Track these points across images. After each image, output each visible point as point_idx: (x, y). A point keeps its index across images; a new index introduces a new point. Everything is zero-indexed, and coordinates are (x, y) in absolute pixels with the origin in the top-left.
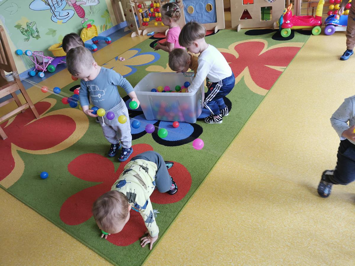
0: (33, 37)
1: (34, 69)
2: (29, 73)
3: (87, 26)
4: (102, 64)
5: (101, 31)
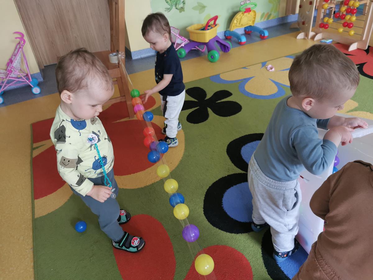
0: (177, 8)
3: (245, 10)
4: (242, 67)
5: (261, 20)
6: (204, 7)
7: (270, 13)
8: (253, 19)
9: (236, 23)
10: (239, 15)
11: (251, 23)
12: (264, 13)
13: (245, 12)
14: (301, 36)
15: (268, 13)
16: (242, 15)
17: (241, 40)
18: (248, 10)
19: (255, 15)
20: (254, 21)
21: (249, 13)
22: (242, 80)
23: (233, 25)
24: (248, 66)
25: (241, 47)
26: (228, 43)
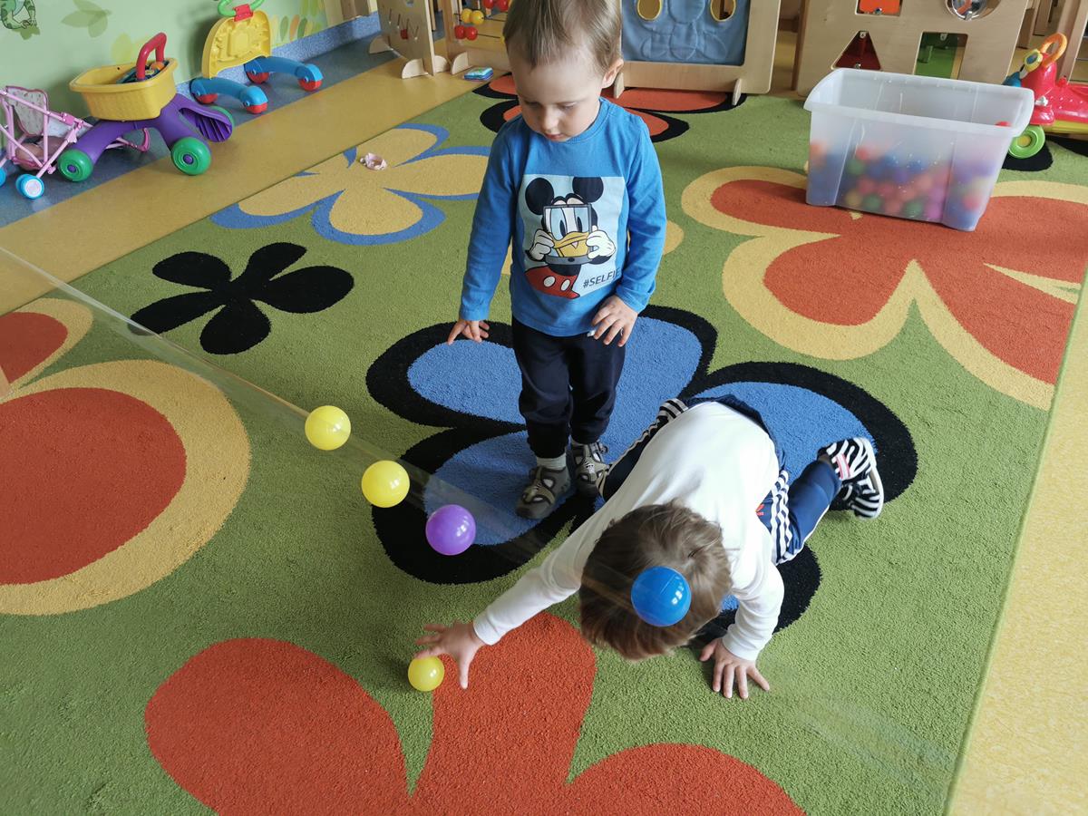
0: (9, 26)
3: (234, 13)
4: (292, 172)
5: (282, 39)
6: (101, 14)
7: (301, 18)
8: (266, 39)
9: (220, 54)
10: (221, 28)
11: (260, 51)
12: (286, 18)
13: (237, 18)
14: (411, 70)
15: (297, 18)
16: (230, 28)
17: (251, 100)
18: (244, 13)
19: (267, 25)
20: (267, 44)
21: (249, 22)
22: (312, 206)
23: (211, 60)
24: (309, 168)
25: (259, 119)
26: (219, 112)
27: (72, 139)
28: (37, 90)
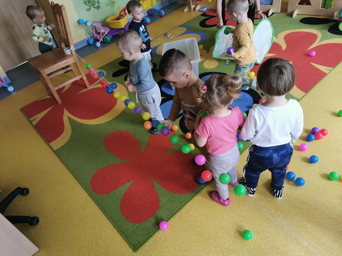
1: (93, 38)
2: (88, 40)
5: (157, 3)
6: (114, 2)
8: (151, 4)
11: (150, 7)
14: (186, 10)
19: (152, 1)
25: (148, 25)
27: (106, 33)
28: (99, 22)
